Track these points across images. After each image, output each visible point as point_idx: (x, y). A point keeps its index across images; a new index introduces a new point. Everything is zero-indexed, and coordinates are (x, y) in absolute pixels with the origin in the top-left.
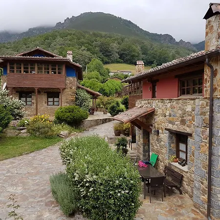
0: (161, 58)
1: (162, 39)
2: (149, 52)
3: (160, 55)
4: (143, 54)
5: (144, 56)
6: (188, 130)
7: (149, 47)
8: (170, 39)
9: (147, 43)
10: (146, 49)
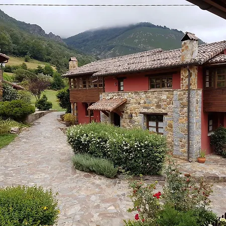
0: (34, 49)
1: (31, 29)
2: (20, 42)
3: (33, 46)
4: (13, 43)
5: (14, 45)
6: (164, 111)
7: (19, 36)
8: (39, 31)
9: (16, 31)
10: (17, 38)
